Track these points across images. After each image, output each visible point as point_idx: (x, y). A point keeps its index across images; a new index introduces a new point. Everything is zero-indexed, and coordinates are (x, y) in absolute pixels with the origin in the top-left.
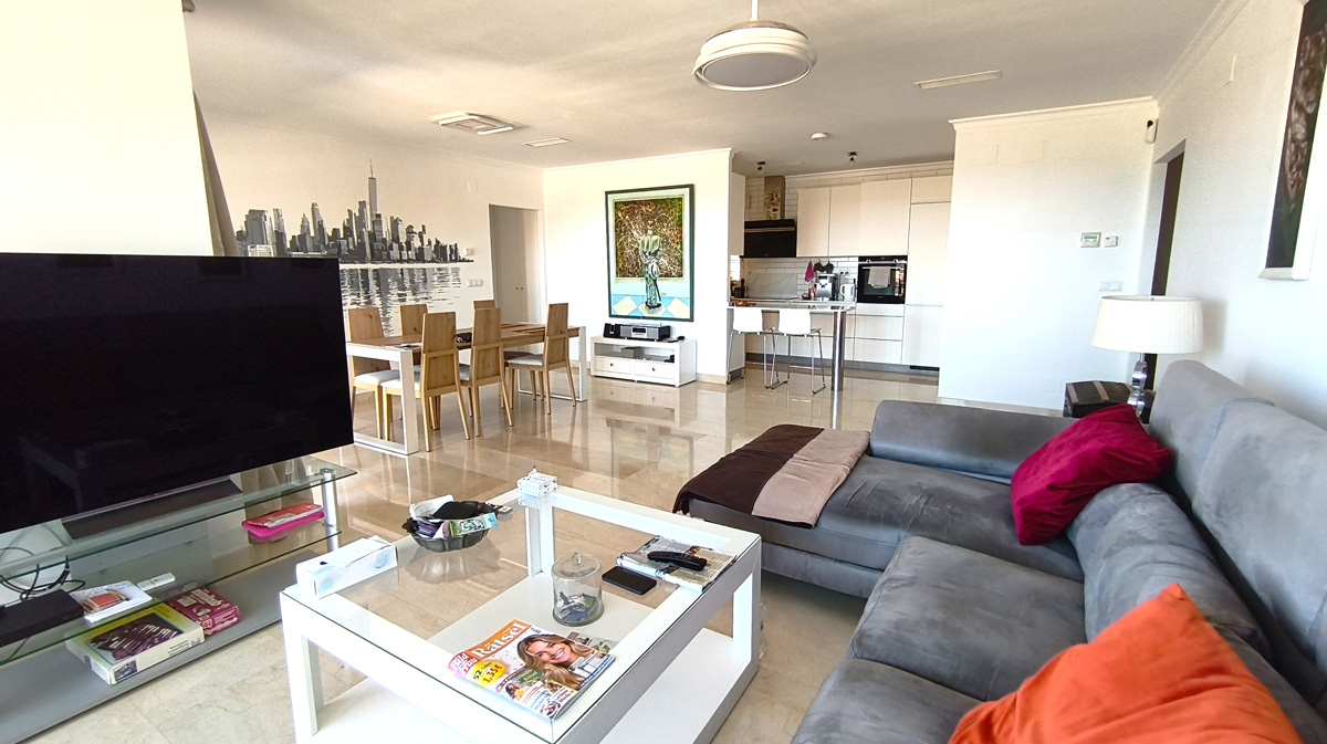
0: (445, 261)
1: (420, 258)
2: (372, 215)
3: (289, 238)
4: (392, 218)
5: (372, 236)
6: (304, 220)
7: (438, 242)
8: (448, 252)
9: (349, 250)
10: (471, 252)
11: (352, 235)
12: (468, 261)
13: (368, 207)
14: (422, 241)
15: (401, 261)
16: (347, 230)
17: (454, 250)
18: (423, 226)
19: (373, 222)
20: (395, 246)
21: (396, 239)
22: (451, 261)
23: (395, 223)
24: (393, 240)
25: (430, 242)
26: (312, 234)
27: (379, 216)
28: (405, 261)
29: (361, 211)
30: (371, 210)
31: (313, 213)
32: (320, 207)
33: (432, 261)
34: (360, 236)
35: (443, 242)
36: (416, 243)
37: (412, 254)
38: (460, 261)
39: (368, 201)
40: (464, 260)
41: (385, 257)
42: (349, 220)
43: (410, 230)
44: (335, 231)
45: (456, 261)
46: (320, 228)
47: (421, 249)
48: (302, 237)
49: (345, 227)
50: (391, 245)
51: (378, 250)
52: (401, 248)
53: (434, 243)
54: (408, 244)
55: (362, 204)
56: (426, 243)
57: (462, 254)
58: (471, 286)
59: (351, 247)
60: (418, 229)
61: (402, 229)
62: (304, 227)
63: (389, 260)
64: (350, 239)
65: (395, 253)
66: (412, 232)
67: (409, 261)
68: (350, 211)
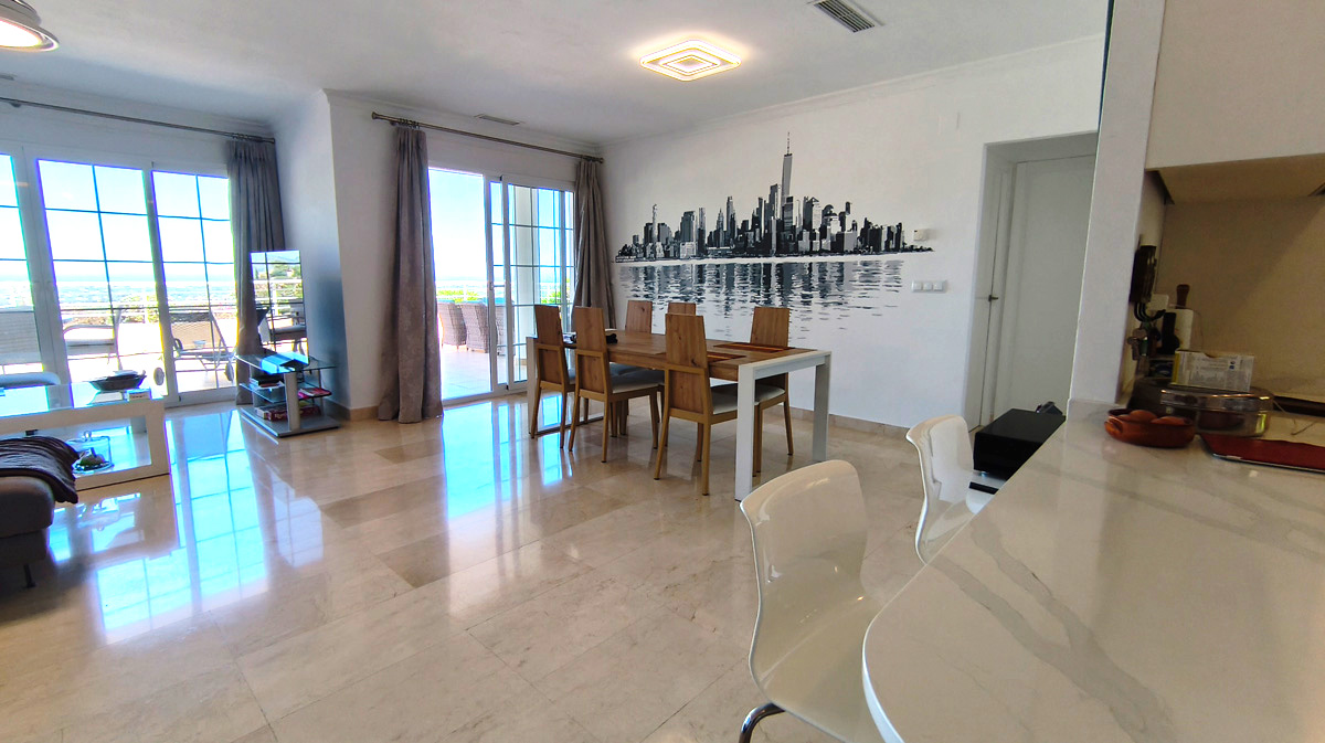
0: (877, 251)
1: (838, 246)
2: (782, 199)
3: (707, 235)
4: (805, 199)
5: (780, 224)
6: (720, 215)
7: (867, 223)
8: (884, 238)
9: (756, 243)
10: (927, 235)
11: (759, 226)
12: (921, 250)
13: (780, 191)
14: (843, 224)
15: (811, 253)
16: (756, 220)
17: (896, 235)
18: (848, 204)
19: (783, 208)
20: (806, 234)
21: (807, 225)
22: (888, 250)
23: (809, 205)
24: (804, 227)
25: (854, 226)
26: (725, 229)
27: (790, 199)
28: (815, 253)
29: (772, 197)
30: (783, 194)
31: (728, 207)
32: (733, 201)
33: (856, 251)
34: (768, 226)
35: (876, 222)
36: (835, 228)
37: (826, 243)
38: (905, 250)
39: (780, 183)
40: (911, 249)
41: (791, 249)
42: (759, 210)
43: (827, 212)
44: (745, 223)
45: (896, 250)
46: (732, 222)
47: (840, 236)
48: (717, 232)
49: (754, 218)
50: (801, 233)
51: (786, 240)
52: (812, 237)
53: (861, 226)
54: (823, 230)
55: (774, 189)
56: (848, 226)
57: (909, 239)
58: (920, 290)
59: (757, 239)
60: (838, 209)
61: (817, 212)
62: (720, 223)
63: (797, 252)
64: (758, 230)
65: (804, 244)
66: (831, 214)
67: (821, 252)
68: (760, 199)
